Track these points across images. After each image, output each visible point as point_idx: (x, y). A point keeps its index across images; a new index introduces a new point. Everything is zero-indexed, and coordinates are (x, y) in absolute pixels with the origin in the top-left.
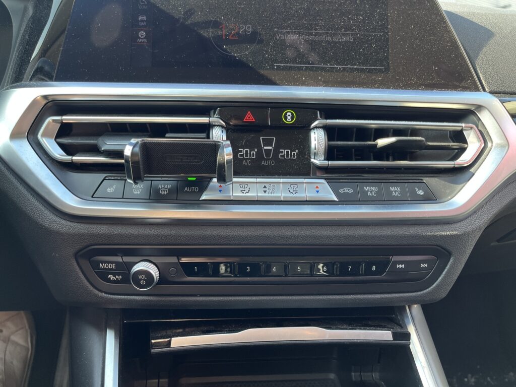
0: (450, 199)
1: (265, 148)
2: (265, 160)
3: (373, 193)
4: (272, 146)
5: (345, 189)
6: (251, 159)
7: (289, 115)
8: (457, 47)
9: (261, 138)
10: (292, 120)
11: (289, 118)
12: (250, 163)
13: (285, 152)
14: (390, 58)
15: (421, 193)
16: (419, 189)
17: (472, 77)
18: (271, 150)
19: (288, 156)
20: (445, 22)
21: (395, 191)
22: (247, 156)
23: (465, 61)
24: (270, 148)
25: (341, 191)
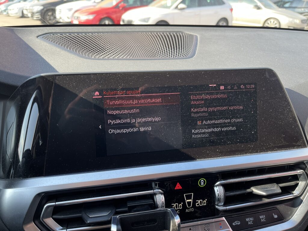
0: (291, 218)
1: (188, 201)
2: (188, 208)
3: (251, 222)
4: (191, 199)
5: (236, 222)
6: (179, 209)
7: (202, 182)
8: (296, 121)
9: (184, 195)
10: (204, 184)
11: (202, 183)
12: (179, 212)
13: (199, 201)
14: (258, 132)
15: (276, 216)
16: (275, 214)
17: (303, 138)
18: (191, 202)
19: (201, 204)
20: (290, 105)
21: (263, 219)
22: (177, 208)
23: (300, 129)
24: (190, 200)
25: (234, 224)
